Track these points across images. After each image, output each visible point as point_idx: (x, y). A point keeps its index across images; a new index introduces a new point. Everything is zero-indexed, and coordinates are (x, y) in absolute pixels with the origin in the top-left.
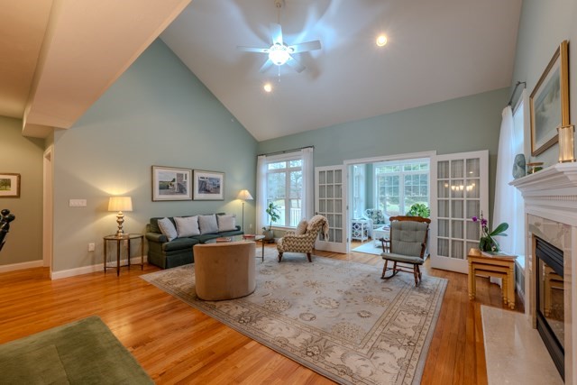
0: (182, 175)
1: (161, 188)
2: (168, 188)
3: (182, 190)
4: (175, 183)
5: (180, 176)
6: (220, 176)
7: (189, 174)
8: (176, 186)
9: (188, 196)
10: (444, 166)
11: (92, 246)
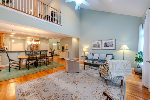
1: (94, 46)
3: (99, 46)
4: (97, 45)
5: (98, 43)
7: (101, 42)
8: (97, 46)
9: (101, 48)
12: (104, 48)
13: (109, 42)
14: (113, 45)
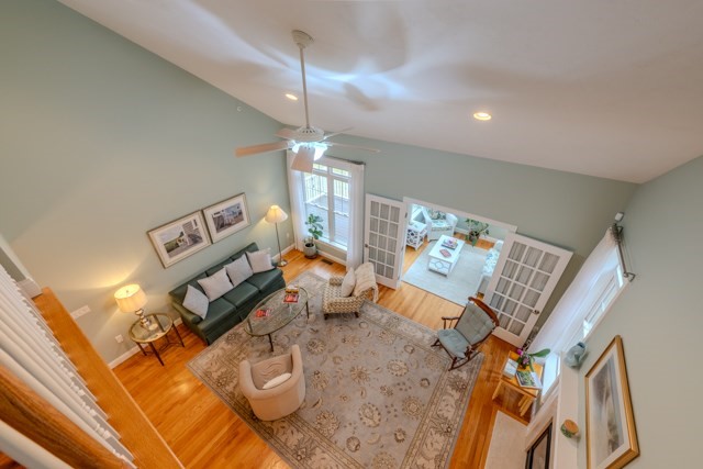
0: (190, 223)
1: (169, 251)
2: (177, 246)
3: (196, 240)
4: (185, 237)
6: (240, 200)
7: (198, 217)
8: (187, 239)
9: (205, 243)
10: (519, 248)
11: (119, 338)
12: (216, 236)
13: (227, 210)
14: (240, 213)
